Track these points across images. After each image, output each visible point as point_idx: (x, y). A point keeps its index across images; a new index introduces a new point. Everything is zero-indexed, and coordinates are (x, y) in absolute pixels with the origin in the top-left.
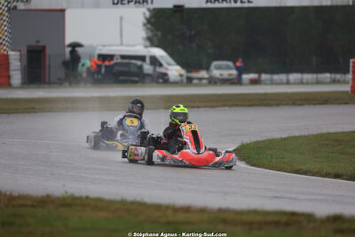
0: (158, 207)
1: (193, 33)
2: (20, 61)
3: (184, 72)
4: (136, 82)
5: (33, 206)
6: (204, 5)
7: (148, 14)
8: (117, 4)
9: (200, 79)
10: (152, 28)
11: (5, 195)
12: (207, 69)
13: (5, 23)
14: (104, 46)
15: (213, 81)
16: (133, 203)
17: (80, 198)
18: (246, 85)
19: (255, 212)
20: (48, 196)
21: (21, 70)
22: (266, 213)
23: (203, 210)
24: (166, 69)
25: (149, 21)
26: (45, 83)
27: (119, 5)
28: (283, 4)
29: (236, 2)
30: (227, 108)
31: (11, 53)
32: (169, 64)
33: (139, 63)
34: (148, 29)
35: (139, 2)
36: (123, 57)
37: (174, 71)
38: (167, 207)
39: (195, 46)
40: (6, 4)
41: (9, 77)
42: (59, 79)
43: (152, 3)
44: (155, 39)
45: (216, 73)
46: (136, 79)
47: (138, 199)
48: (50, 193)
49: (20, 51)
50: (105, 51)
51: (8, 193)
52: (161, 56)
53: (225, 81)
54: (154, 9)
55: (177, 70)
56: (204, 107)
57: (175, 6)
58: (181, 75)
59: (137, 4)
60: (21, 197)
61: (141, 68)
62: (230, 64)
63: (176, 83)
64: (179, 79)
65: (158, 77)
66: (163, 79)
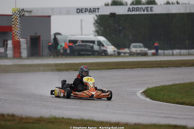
1: (121, 28)
2: (27, 44)
3: (115, 49)
4: (89, 55)
6: (127, 13)
7: (96, 18)
9: (125, 53)
10: (98, 26)
12: (129, 47)
13: (18, 24)
14: (72, 35)
15: (132, 54)
18: (150, 56)
20: (41, 117)
21: (27, 49)
24: (106, 48)
25: (96, 22)
26: (40, 56)
27: (80, 13)
29: (144, 11)
30: (139, 69)
31: (21, 40)
32: (108, 45)
33: (91, 44)
34: (96, 26)
36: (83, 41)
37: (111, 49)
38: (107, 123)
39: (122, 35)
40: (18, 13)
41: (20, 53)
43: (98, 12)
44: (100, 31)
45: (134, 50)
46: (90, 53)
49: (26, 39)
50: (73, 38)
52: (103, 41)
53: (138, 54)
54: (100, 15)
56: (126, 68)
57: (111, 14)
58: (114, 51)
59: (90, 13)
61: (92, 47)
62: (141, 45)
63: (111, 56)
64: (113, 53)
65: (102, 52)
66: (104, 53)
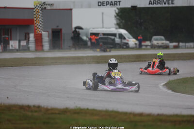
0: (125, 114)
1: (142, 21)
2: (49, 37)
3: (137, 42)
4: (111, 48)
5: (59, 114)
6: (148, 6)
7: (117, 11)
8: (101, 5)
9: (146, 46)
10: (120, 19)
11: (44, 108)
12: (150, 40)
13: (40, 17)
14: (93, 28)
15: (153, 47)
16: (112, 111)
17: (83, 110)
18: (171, 49)
19: (177, 116)
20: (67, 108)
21: (49, 42)
22: (183, 116)
23: (149, 115)
24: (128, 40)
25: (118, 14)
26: (62, 49)
27: (102, 6)
28: (191, 5)
29: (165, 4)
31: (43, 33)
32: (129, 38)
33: (113, 37)
34: (117, 19)
35: (113, 5)
36: (104, 34)
37: (132, 42)
38: (130, 114)
39: (143, 28)
40: (40, 6)
41: (42, 46)
42: (69, 47)
43: (119, 5)
44: (121, 24)
45: (155, 42)
46: (112, 46)
47: (115, 109)
48: (68, 107)
49: (48, 32)
50: (94, 31)
51: (45, 107)
52: (125, 34)
53: (159, 47)
54: (121, 8)
55: (133, 41)
57: (132, 7)
58: (136, 44)
59: (112, 6)
60: (52, 109)
61: (114, 40)
62: (163, 37)
63: (133, 48)
64: (134, 46)
65: (123, 45)
66: (126, 46)
